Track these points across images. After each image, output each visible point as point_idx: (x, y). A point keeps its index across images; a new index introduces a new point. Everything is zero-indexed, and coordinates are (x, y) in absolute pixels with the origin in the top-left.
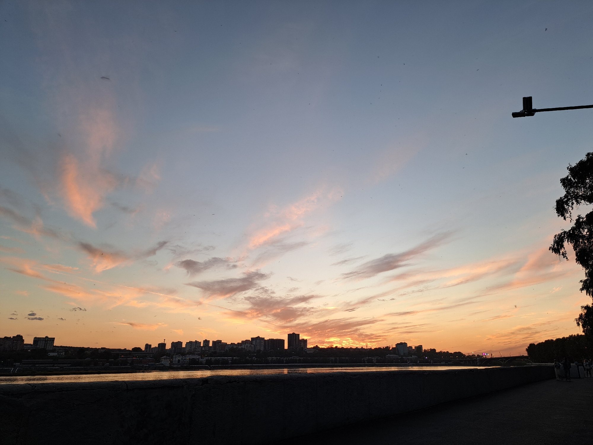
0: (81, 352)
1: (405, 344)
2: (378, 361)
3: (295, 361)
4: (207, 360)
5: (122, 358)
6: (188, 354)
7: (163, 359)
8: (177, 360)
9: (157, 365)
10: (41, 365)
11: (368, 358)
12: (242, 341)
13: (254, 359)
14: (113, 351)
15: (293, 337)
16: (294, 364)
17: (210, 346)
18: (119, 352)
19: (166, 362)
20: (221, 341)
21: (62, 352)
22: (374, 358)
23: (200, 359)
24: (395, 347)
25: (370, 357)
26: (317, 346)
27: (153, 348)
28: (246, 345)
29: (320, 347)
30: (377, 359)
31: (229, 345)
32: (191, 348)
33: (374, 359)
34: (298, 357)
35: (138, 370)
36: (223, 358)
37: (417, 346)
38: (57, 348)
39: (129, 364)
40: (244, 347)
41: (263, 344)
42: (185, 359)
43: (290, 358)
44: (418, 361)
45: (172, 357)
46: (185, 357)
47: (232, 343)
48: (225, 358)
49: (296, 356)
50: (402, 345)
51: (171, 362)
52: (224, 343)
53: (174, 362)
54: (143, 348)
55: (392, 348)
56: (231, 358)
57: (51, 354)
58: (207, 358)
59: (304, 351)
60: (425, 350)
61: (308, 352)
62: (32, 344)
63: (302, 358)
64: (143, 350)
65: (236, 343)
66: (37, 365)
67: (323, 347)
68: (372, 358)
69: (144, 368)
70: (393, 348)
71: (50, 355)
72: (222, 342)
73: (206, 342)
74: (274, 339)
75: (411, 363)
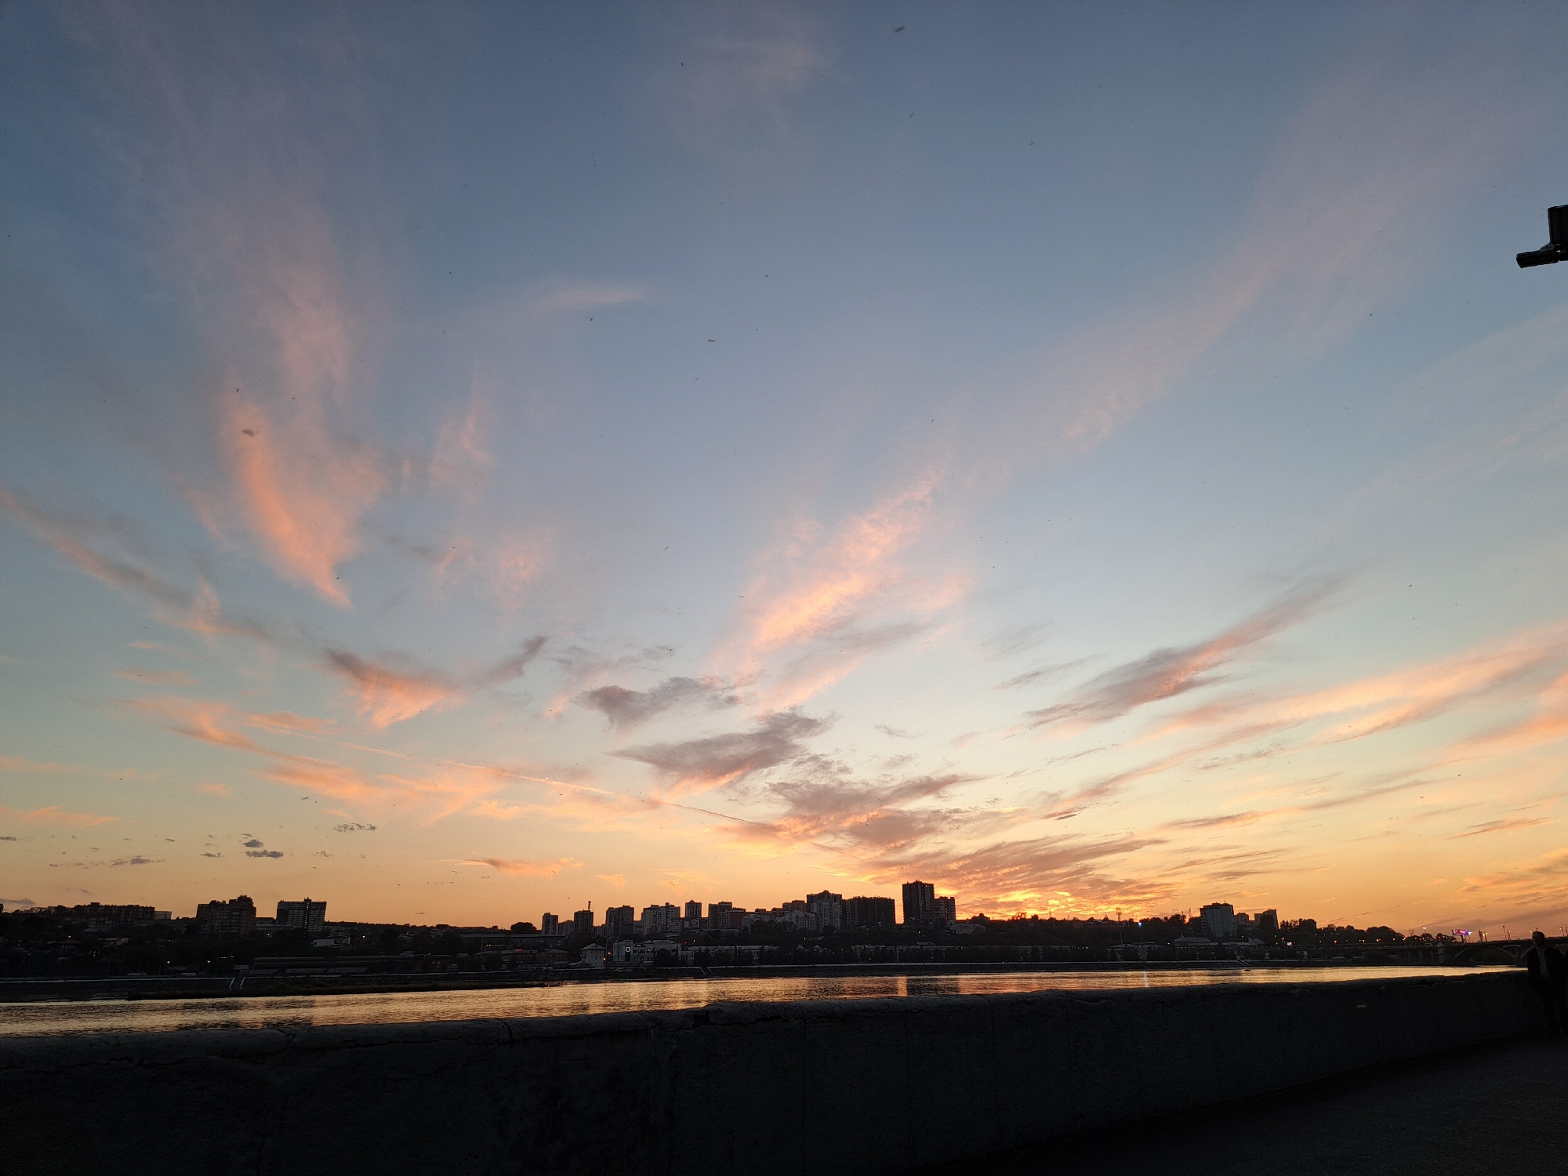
0: (389, 936)
1: (1228, 908)
2: (1152, 955)
3: (924, 956)
4: (697, 955)
5: (489, 949)
6: (649, 937)
7: (588, 952)
8: (624, 954)
9: (574, 967)
10: (297, 970)
11: (1124, 945)
12: (785, 905)
13: (818, 950)
14: (465, 933)
15: (917, 893)
16: (922, 964)
17: (703, 916)
18: (480, 936)
19: (594, 958)
20: (731, 903)
21: (344, 938)
22: (1140, 946)
23: (679, 951)
24: (1198, 914)
25: (1129, 945)
26: (981, 915)
27: (562, 924)
28: (794, 915)
29: (991, 919)
30: (1149, 948)
31: (752, 913)
32: (655, 923)
33: (1142, 949)
34: (932, 943)
35: (529, 981)
36: (738, 947)
37: (1261, 912)
38: (333, 929)
39: (505, 966)
40: (791, 918)
41: (839, 911)
42: (642, 952)
43: (912, 947)
44: (1267, 954)
45: (610, 948)
46: (643, 946)
47: (757, 910)
48: (743, 947)
49: (927, 943)
50: (1217, 912)
51: (609, 958)
52: (738, 909)
53: (615, 960)
54: (538, 925)
55: (1190, 919)
56: (758, 947)
57: (320, 943)
58: (698, 948)
59: (948, 929)
60: (1285, 925)
61: (960, 932)
62: (275, 918)
63: (944, 948)
64: (538, 929)
65: (769, 909)
66: (289, 971)
67: (997, 917)
68: (1136, 947)
69: (542, 975)
70: (1192, 919)
71: (318, 945)
72: (734, 906)
73: (693, 907)
74: (867, 899)
75: (1247, 958)
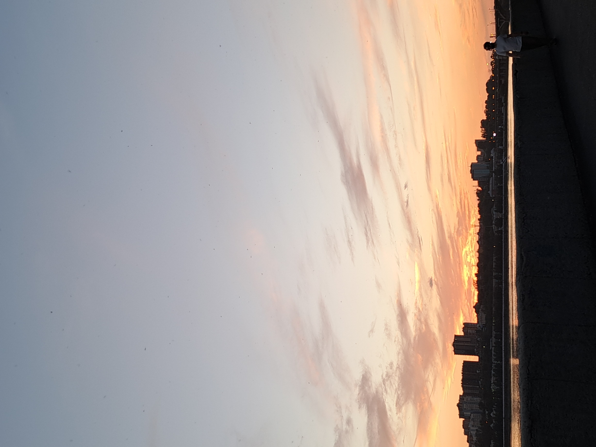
1: (473, 165)
3: (499, 345)
11: (493, 225)
12: (465, 434)
16: (503, 347)
22: (494, 216)
24: (477, 182)
25: (493, 222)
26: (474, 307)
29: (477, 301)
30: (495, 211)
34: (491, 340)
37: (476, 148)
43: (493, 353)
44: (500, 147)
55: (479, 186)
59: (482, 329)
60: (484, 136)
61: (484, 322)
63: (494, 333)
67: (476, 298)
68: (495, 219)
74: (463, 378)
75: (502, 158)
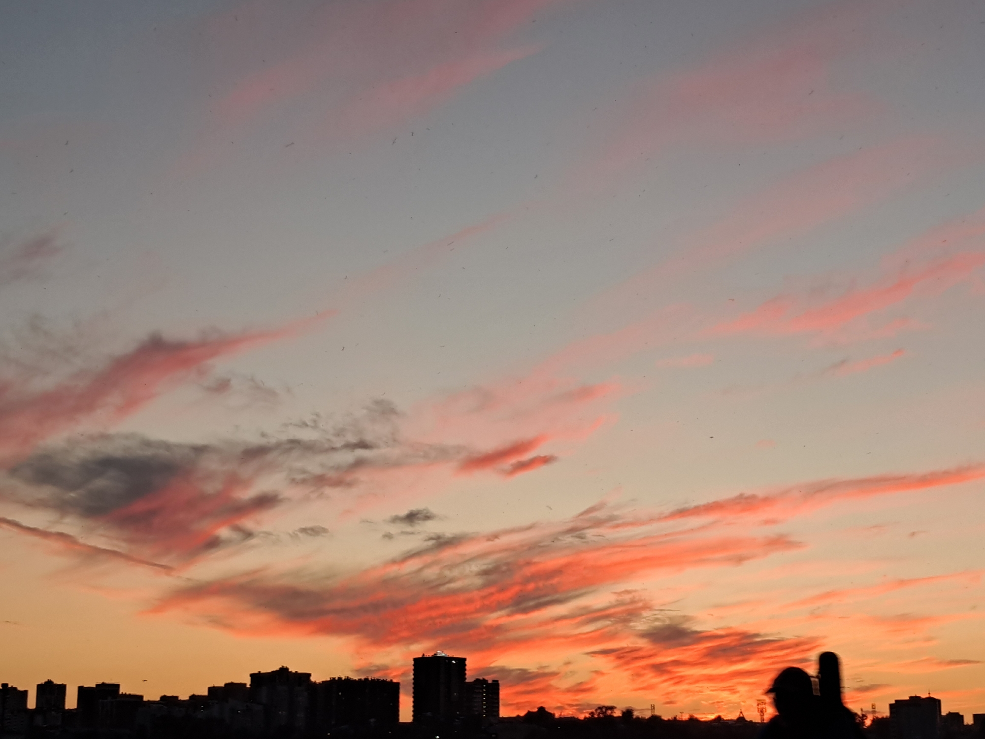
1: (934, 704)
15: (436, 672)
17: (67, 707)
20: (117, 686)
26: (542, 709)
28: (227, 707)
29: (557, 716)
31: (154, 702)
47: (164, 698)
50: (917, 710)
52: (130, 696)
55: (874, 721)
59: (485, 731)
73: (51, 691)
